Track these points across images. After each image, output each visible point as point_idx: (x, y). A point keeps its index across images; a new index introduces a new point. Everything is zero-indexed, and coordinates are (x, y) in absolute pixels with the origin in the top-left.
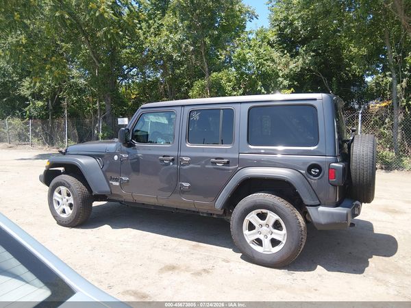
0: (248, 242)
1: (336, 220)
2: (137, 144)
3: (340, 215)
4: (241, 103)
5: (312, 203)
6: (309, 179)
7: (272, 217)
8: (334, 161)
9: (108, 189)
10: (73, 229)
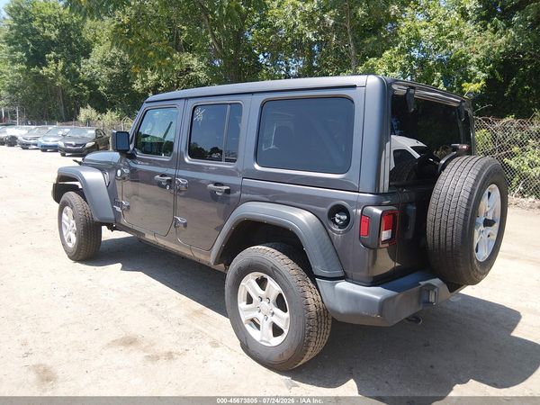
0: (243, 320)
1: (362, 310)
2: (139, 155)
3: (369, 301)
4: (252, 93)
5: (326, 273)
6: (330, 231)
7: (274, 288)
8: (373, 202)
9: (112, 216)
10: (77, 264)
